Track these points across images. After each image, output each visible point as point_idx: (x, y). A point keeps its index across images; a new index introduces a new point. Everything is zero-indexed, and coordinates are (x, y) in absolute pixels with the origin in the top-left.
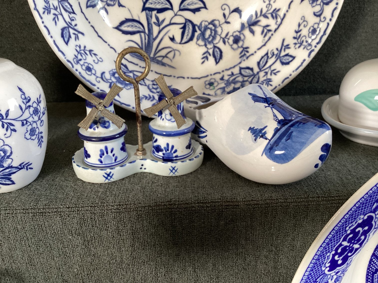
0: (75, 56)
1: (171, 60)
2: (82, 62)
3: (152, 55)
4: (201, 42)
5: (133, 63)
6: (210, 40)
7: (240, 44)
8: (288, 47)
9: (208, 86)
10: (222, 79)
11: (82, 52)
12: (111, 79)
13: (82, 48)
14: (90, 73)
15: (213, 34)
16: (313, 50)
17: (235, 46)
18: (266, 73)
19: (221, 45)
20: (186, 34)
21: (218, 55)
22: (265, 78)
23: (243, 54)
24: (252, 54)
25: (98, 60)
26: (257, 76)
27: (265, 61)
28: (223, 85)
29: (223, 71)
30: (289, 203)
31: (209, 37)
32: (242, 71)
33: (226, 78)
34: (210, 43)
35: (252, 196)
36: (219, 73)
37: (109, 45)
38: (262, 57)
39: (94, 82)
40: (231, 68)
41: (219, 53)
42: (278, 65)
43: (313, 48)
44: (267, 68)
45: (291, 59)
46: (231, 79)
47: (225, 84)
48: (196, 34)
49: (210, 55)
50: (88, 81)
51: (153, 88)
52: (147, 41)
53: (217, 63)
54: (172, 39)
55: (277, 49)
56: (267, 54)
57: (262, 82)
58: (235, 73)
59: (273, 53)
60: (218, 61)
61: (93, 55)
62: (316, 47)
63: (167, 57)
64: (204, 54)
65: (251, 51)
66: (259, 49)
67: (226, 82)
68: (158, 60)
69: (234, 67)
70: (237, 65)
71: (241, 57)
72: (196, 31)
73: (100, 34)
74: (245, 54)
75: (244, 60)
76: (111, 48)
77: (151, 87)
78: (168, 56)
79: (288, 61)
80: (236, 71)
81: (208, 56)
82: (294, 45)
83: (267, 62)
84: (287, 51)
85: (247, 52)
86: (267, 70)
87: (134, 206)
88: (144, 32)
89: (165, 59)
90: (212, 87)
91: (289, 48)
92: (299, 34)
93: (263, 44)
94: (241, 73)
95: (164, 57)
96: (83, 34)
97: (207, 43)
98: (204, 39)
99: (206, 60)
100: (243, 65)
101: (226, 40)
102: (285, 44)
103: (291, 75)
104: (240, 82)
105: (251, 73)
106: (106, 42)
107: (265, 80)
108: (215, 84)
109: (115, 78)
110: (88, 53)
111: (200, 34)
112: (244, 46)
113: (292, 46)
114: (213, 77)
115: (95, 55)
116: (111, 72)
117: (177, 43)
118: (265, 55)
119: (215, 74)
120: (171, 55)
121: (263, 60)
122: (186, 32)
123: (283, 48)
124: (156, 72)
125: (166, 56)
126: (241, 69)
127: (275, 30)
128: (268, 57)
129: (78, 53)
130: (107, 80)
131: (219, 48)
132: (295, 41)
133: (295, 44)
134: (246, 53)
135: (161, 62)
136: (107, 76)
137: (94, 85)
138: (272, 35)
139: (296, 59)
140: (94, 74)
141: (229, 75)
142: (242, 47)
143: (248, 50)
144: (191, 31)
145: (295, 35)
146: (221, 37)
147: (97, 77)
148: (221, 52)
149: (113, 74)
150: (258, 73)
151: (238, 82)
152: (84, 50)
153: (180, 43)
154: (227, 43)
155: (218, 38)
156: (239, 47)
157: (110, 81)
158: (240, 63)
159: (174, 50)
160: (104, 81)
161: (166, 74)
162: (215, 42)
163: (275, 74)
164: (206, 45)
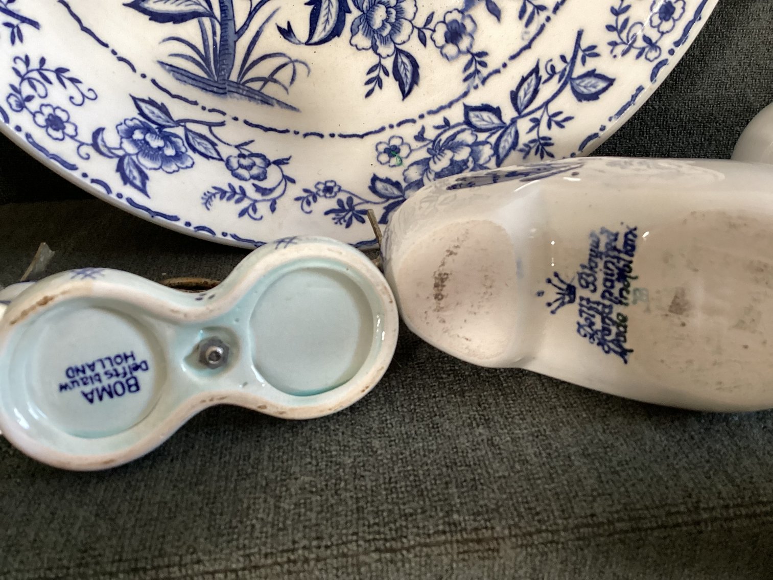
0: (13, 87)
1: (286, 89)
2: (33, 105)
3: (234, 77)
4: (362, 40)
5: (186, 100)
6: (385, 33)
7: (464, 43)
8: (592, 52)
9: (384, 158)
10: (420, 137)
11: (35, 75)
12: (121, 148)
13: (34, 64)
14: (59, 134)
15: (393, 19)
16: (664, 63)
17: (451, 49)
18: (537, 122)
19: (413, 47)
20: (322, 19)
21: (406, 72)
22: (533, 135)
23: (472, 69)
24: (497, 71)
25: (83, 95)
26: (512, 130)
27: (532, 89)
28: (422, 154)
29: (422, 117)
30: (646, 530)
31: (383, 27)
32: (472, 114)
33: (431, 134)
34: (385, 41)
35: (537, 514)
36: (413, 121)
37: (114, 52)
38: (524, 80)
39: (73, 159)
40: (442, 108)
41: (409, 67)
42: (566, 103)
43: (665, 55)
44: (539, 108)
45: (602, 85)
46: (444, 137)
47: (429, 151)
48: (349, 19)
49: (387, 73)
50: (55, 157)
51: (241, 166)
52: (218, 39)
53: (405, 95)
54: (287, 32)
55: (563, 58)
56: (536, 70)
57: (526, 145)
58: (452, 123)
59: (553, 67)
60: (407, 89)
61: (67, 83)
62: (672, 52)
63: (275, 81)
64: (371, 71)
65: (493, 62)
66: (513, 57)
67: (430, 146)
68: (251, 90)
69: (450, 105)
70: (457, 100)
71: (465, 80)
72: (350, 12)
73: (85, 24)
74: (477, 72)
75: (476, 87)
76: (121, 59)
77: (234, 163)
78: (276, 77)
79: (593, 90)
80: (456, 115)
81: (382, 75)
82: (610, 48)
83: (536, 92)
84: (591, 64)
85: (484, 65)
86: (537, 115)
87: (180, 570)
88: (211, 15)
89: (270, 84)
90: (394, 161)
91: (597, 55)
92: (622, 18)
93: (526, 43)
94: (468, 122)
95: (266, 81)
96: (35, 24)
97: (378, 43)
98: (370, 32)
99: (377, 88)
100: (474, 99)
101: (428, 33)
102: (584, 44)
103: (603, 128)
104: (468, 145)
105: (496, 121)
106: (106, 45)
107: (533, 141)
108: (404, 151)
109: (135, 142)
110: (52, 76)
111: (360, 17)
112: (475, 50)
113: (604, 49)
114: (397, 131)
115: (74, 81)
116: (123, 127)
117: (300, 43)
118: (530, 74)
119: (400, 124)
120: (284, 76)
121: (525, 86)
122: (323, 12)
123: (580, 54)
124: (246, 122)
125: (271, 79)
126: (468, 109)
127: (556, 9)
128: (539, 79)
129: (23, 78)
130: (109, 149)
131: (409, 56)
132: (614, 36)
133: (614, 44)
134: (479, 67)
135: (259, 92)
136: (111, 138)
137: (73, 167)
138: (548, 19)
139: (615, 84)
140: (72, 137)
141: (438, 128)
142: (468, 51)
143: (484, 59)
144: (334, 10)
145: (611, 20)
146: (414, 27)
147: (82, 144)
148: (415, 65)
149: (129, 134)
150: (514, 121)
151: (462, 144)
152: (39, 71)
153: (307, 43)
154: (429, 42)
155: (406, 28)
156: (460, 52)
157: (121, 153)
158: (465, 94)
159: (293, 62)
160: (102, 153)
161: (274, 127)
162: (398, 39)
163: (560, 125)
164: (374, 48)
